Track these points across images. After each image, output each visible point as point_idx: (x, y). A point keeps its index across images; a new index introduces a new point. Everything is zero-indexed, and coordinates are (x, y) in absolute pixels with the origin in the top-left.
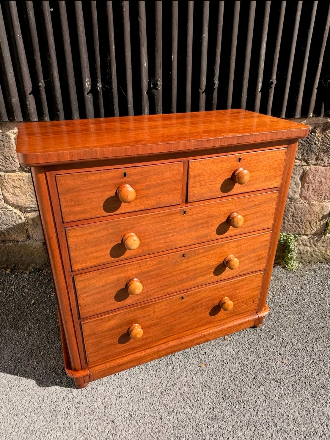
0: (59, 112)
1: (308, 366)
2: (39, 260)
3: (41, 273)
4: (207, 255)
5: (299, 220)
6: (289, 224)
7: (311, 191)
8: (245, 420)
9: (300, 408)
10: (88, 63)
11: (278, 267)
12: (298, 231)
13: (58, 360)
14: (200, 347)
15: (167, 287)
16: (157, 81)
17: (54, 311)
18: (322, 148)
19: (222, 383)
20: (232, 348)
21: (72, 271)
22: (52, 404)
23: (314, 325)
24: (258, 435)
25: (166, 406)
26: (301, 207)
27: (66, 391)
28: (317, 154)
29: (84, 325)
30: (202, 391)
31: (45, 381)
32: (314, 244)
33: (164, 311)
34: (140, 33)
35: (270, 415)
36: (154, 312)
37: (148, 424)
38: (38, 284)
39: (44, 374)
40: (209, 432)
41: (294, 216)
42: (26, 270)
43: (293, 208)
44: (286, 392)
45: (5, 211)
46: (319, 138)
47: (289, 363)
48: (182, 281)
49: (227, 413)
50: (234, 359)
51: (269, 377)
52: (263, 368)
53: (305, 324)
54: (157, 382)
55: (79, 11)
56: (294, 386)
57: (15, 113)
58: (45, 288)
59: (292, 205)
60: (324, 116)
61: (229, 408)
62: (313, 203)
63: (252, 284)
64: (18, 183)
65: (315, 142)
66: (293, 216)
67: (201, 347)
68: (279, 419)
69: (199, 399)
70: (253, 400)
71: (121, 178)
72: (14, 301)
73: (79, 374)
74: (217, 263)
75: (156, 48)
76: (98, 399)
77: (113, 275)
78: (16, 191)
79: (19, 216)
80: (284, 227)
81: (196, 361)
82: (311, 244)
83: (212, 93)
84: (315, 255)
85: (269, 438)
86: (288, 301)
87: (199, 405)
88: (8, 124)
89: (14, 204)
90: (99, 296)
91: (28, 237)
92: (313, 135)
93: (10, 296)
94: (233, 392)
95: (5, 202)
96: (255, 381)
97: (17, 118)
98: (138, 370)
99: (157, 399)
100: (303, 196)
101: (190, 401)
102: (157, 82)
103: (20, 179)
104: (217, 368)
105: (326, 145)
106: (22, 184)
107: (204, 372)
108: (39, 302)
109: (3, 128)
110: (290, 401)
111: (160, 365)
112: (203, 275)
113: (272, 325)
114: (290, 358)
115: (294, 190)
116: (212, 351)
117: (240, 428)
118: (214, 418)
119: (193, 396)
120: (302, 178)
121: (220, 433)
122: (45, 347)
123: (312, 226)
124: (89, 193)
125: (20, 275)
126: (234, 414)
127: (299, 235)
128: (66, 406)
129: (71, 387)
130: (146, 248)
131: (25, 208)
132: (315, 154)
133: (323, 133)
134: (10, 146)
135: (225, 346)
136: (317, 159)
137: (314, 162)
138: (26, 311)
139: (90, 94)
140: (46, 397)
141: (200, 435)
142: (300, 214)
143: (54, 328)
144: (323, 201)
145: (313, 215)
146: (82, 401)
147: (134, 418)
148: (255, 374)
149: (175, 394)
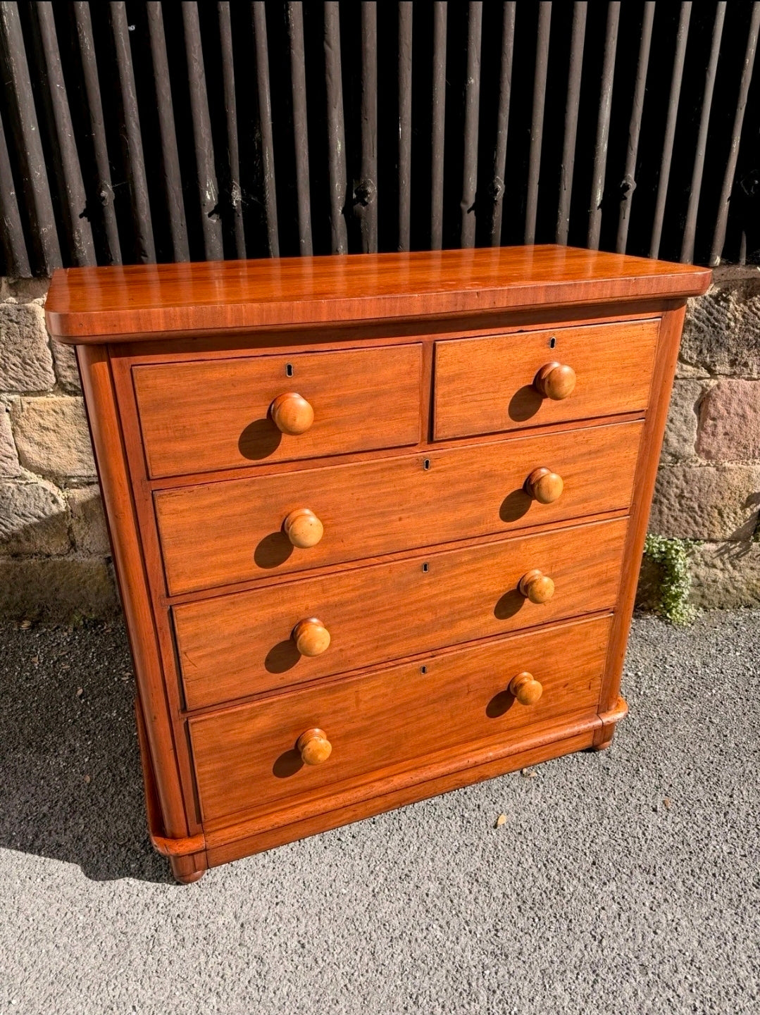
0: (146, 256)
1: (720, 838)
2: (97, 599)
3: (100, 628)
4: (479, 569)
5: (696, 506)
6: (672, 516)
7: (721, 437)
8: (572, 958)
9: (703, 931)
10: (212, 146)
11: (649, 617)
12: (693, 531)
13: (134, 820)
14: (465, 793)
15: (388, 641)
16: (365, 185)
17: (128, 713)
18: (744, 337)
19: (517, 873)
20: (540, 796)
21: (168, 596)
22: (119, 917)
23: (733, 745)
24: (602, 993)
25: (384, 925)
26: (699, 474)
27: (153, 890)
28: (734, 352)
29: (195, 726)
30: (471, 893)
31: (103, 866)
32: (731, 563)
33: (380, 700)
34: (328, 77)
35: (632, 947)
36: (358, 702)
37: (341, 966)
38: (93, 653)
39: (103, 852)
40: (487, 984)
41: (683, 497)
42: (67, 623)
43: (681, 478)
44: (668, 896)
45: (21, 484)
46: (737, 315)
47: (676, 830)
48: (422, 630)
49: (529, 943)
50: (546, 820)
51: (629, 862)
52: (614, 842)
53: (712, 744)
54: (364, 871)
55: (193, 30)
56: (686, 881)
57: (47, 259)
58: (109, 663)
59: (678, 470)
60: (747, 263)
61: (533, 931)
62: (727, 465)
63: (587, 643)
64: (52, 419)
65: (729, 324)
66: (681, 496)
67: (469, 793)
68: (653, 957)
69: (462, 909)
70: (590, 913)
71: (279, 377)
72: (36, 689)
73: (182, 846)
74: (502, 588)
75: (363, 112)
76: (226, 907)
77: (263, 608)
78: (46, 439)
79: (52, 495)
80: (660, 521)
81: (455, 824)
82: (724, 564)
83: (491, 212)
84: (735, 588)
85: (628, 999)
86: (673, 691)
87: (463, 923)
88: (32, 285)
89: (42, 469)
90: (231, 657)
91: (73, 544)
92: (722, 307)
93: (27, 678)
94: (544, 895)
95: (20, 463)
96: (595, 870)
97: (53, 271)
98: (320, 843)
99: (364, 908)
100: (703, 450)
101: (442, 913)
102: (364, 187)
103: (57, 410)
104: (506, 842)
105: (754, 332)
106: (61, 423)
107: (474, 850)
108: (95, 692)
109: (20, 294)
110: (679, 917)
111: (373, 832)
112: (472, 617)
113: (635, 745)
114: (677, 820)
115: (681, 436)
116: (494, 803)
117: (559, 977)
118: (499, 952)
119: (449, 902)
120: (699, 407)
121: (512, 987)
122: (104, 791)
123: (726, 520)
124: (208, 412)
125: (52, 633)
126: (546, 945)
127: (695, 541)
128: (151, 923)
129: (165, 881)
130: (339, 547)
131: (66, 477)
132: (729, 350)
133: (745, 304)
134: (35, 334)
135: (524, 791)
136: (733, 363)
137: (727, 369)
138: (64, 712)
139: (215, 216)
140: (106, 903)
141: (465, 991)
142: (697, 492)
143: (127, 750)
144: (749, 462)
145: (727, 494)
146: (189, 912)
147: (309, 951)
148: (596, 854)
149: (406, 898)
